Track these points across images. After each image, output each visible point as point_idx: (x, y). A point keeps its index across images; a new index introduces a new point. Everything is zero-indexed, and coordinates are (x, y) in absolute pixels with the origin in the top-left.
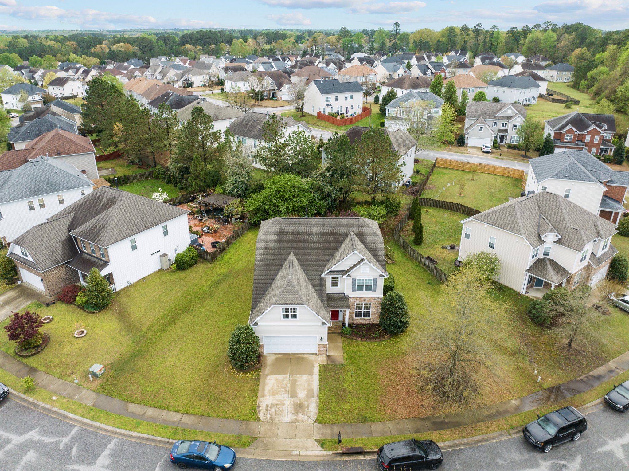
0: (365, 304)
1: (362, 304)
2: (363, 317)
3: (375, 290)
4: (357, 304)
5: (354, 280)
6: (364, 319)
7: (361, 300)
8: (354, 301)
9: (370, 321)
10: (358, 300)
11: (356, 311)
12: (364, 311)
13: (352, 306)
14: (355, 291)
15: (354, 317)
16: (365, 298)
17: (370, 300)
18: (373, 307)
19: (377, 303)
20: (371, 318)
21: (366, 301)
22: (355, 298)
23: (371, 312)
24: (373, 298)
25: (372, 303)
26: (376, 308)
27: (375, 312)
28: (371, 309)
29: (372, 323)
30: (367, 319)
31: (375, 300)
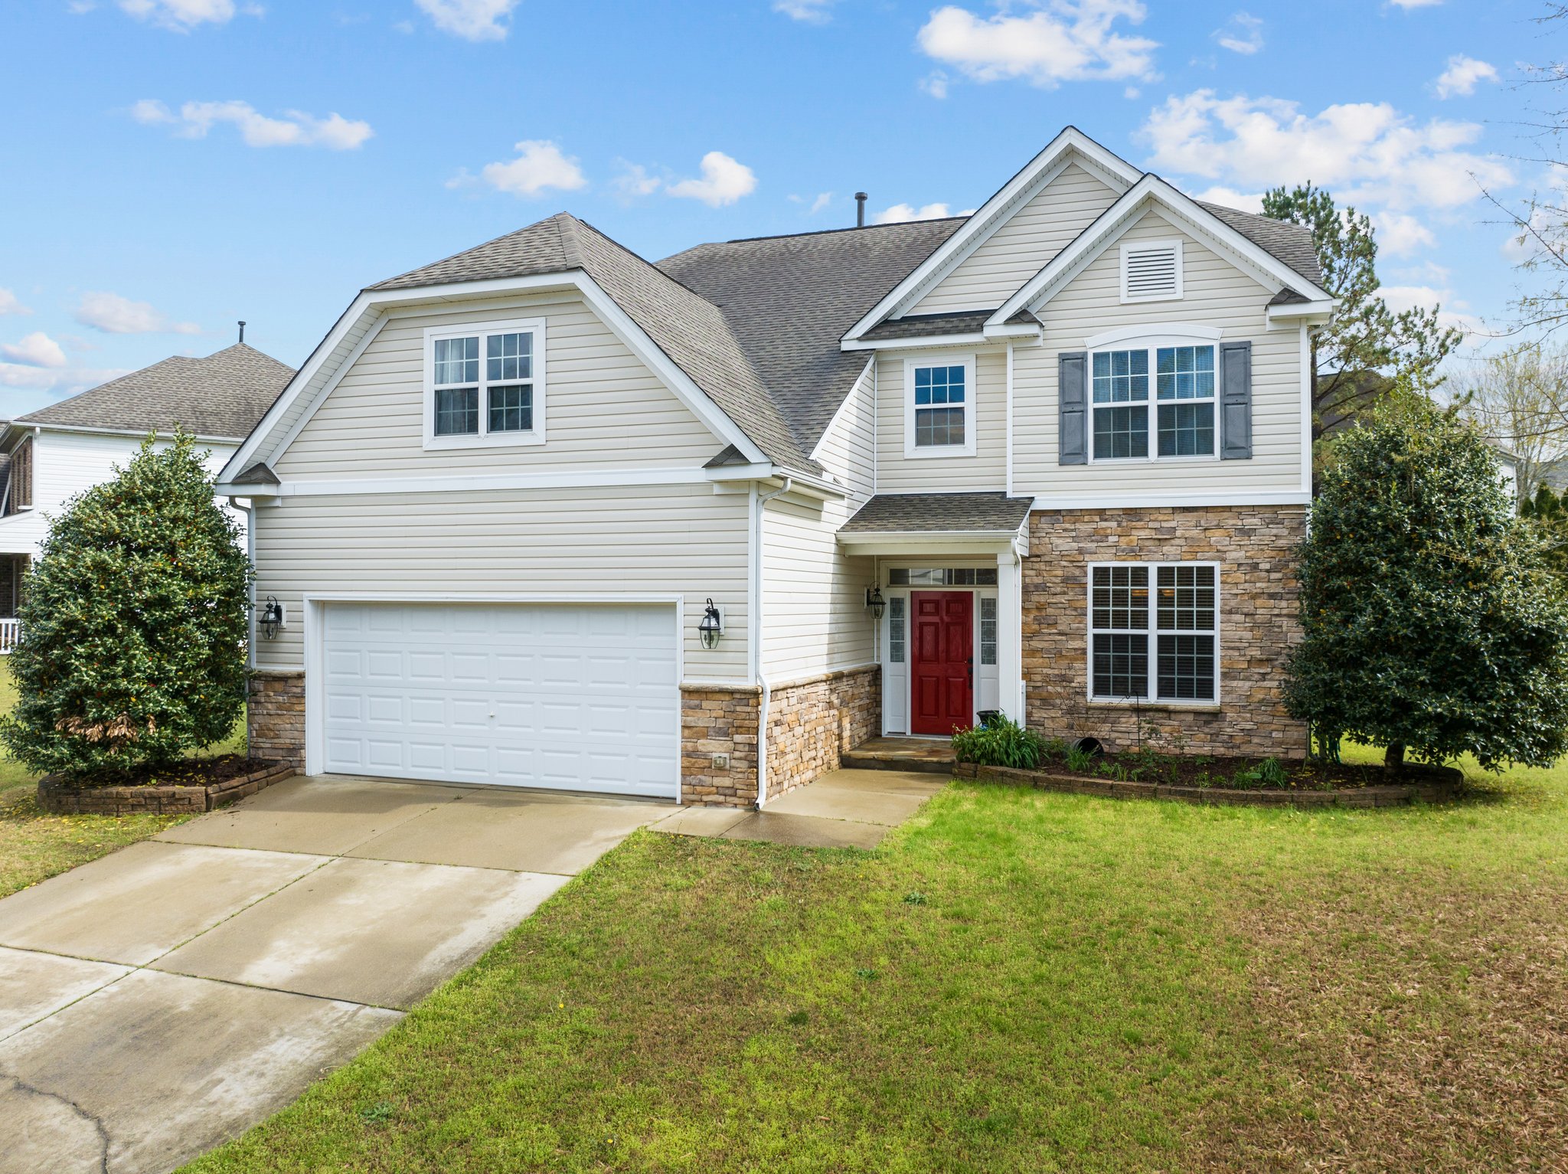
2: (1152, 698)
3: (1238, 449)
4: (1101, 574)
5: (1071, 363)
6: (1165, 715)
7: (1131, 541)
8: (1075, 545)
9: (1217, 735)
10: (1107, 536)
11: (1096, 636)
12: (1160, 638)
13: (1065, 593)
14: (1082, 460)
15: (1084, 694)
16: (1166, 518)
17: (1202, 536)
18: (1233, 603)
19: (1262, 566)
20: (1226, 709)
21: (1173, 542)
22: (1086, 518)
23: (1223, 648)
24: (1226, 515)
25: (1223, 560)
26: (1263, 609)
27: (1256, 653)
28: (1218, 617)
29: (1235, 753)
30: (1189, 718)
31: (1247, 532)
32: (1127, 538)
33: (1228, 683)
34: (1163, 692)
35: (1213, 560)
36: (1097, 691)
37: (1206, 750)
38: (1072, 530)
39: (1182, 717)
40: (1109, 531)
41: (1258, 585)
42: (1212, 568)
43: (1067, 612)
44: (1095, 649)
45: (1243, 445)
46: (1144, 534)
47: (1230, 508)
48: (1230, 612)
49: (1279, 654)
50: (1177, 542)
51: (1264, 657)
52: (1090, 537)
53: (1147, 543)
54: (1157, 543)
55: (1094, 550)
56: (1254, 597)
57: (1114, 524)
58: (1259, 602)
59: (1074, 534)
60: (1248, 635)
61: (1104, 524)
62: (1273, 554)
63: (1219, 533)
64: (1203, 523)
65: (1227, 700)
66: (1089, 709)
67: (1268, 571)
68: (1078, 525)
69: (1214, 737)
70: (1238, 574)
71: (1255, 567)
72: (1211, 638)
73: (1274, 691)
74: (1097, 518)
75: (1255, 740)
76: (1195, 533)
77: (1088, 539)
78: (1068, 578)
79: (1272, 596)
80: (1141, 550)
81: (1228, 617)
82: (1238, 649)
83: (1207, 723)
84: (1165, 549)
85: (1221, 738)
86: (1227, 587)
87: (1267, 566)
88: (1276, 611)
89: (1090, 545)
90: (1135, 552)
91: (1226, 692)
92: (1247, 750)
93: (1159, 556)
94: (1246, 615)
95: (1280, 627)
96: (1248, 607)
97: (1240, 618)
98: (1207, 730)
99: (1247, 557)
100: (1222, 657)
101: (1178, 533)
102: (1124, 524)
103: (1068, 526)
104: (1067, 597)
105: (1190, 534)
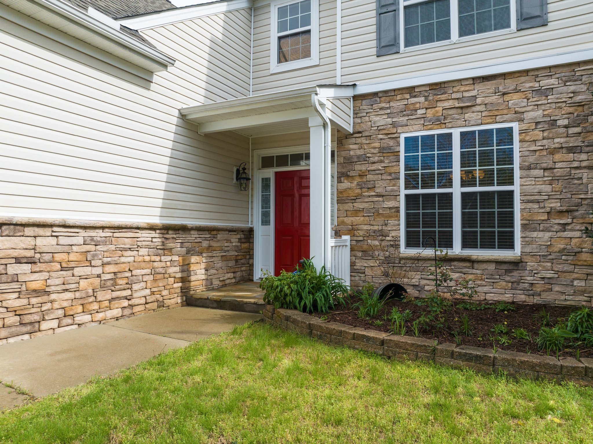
0: (467, 138)
1: (445, 140)
2: (456, 249)
3: (535, 19)
6: (467, 264)
7: (437, 112)
8: (389, 120)
9: (518, 283)
10: (416, 110)
11: (407, 196)
12: (463, 195)
13: (381, 161)
14: (394, 50)
15: (397, 246)
16: (467, 88)
17: (501, 101)
18: (532, 159)
19: (559, 123)
20: (526, 259)
21: (474, 109)
22: (399, 97)
23: (523, 202)
24: (523, 79)
25: (521, 120)
27: (556, 205)
28: (517, 173)
29: (536, 300)
30: (492, 267)
31: (544, 92)
32: (433, 110)
33: (528, 234)
34: (465, 245)
35: (511, 121)
36: (408, 245)
37: (507, 297)
38: (388, 108)
39: (485, 266)
40: (418, 106)
41: (556, 140)
42: (511, 129)
43: (384, 177)
44: (407, 208)
45: (538, 13)
46: (447, 104)
47: (526, 72)
48: (529, 168)
49: (580, 205)
50: (478, 108)
51: (564, 208)
52: (402, 112)
53: (451, 112)
54: (460, 111)
55: (405, 122)
56: (552, 152)
57: (422, 99)
58: (558, 157)
59: (389, 111)
60: (547, 188)
61: (414, 100)
62: (571, 110)
63: (516, 96)
64: (501, 88)
65: (527, 250)
66: (401, 259)
67: (566, 127)
68: (392, 104)
69: (515, 285)
70: (536, 132)
71: (553, 123)
72: (511, 193)
73: (574, 241)
74: (407, 96)
75: (556, 288)
76: (494, 99)
77: (401, 114)
78: (384, 148)
79: (571, 150)
80: (445, 118)
81: (526, 173)
82: (538, 202)
83: (508, 271)
84: (467, 116)
85: (522, 286)
86: (526, 144)
87: (566, 122)
88: (576, 164)
89: (402, 119)
90: (439, 122)
91: (526, 242)
92: (548, 298)
93: (460, 122)
94: (545, 169)
95: (581, 178)
96: (547, 162)
97: (538, 172)
98: (508, 278)
99: (544, 116)
100: (522, 210)
101: (479, 101)
102: (431, 98)
103: (383, 105)
104: (383, 165)
105: (487, 100)
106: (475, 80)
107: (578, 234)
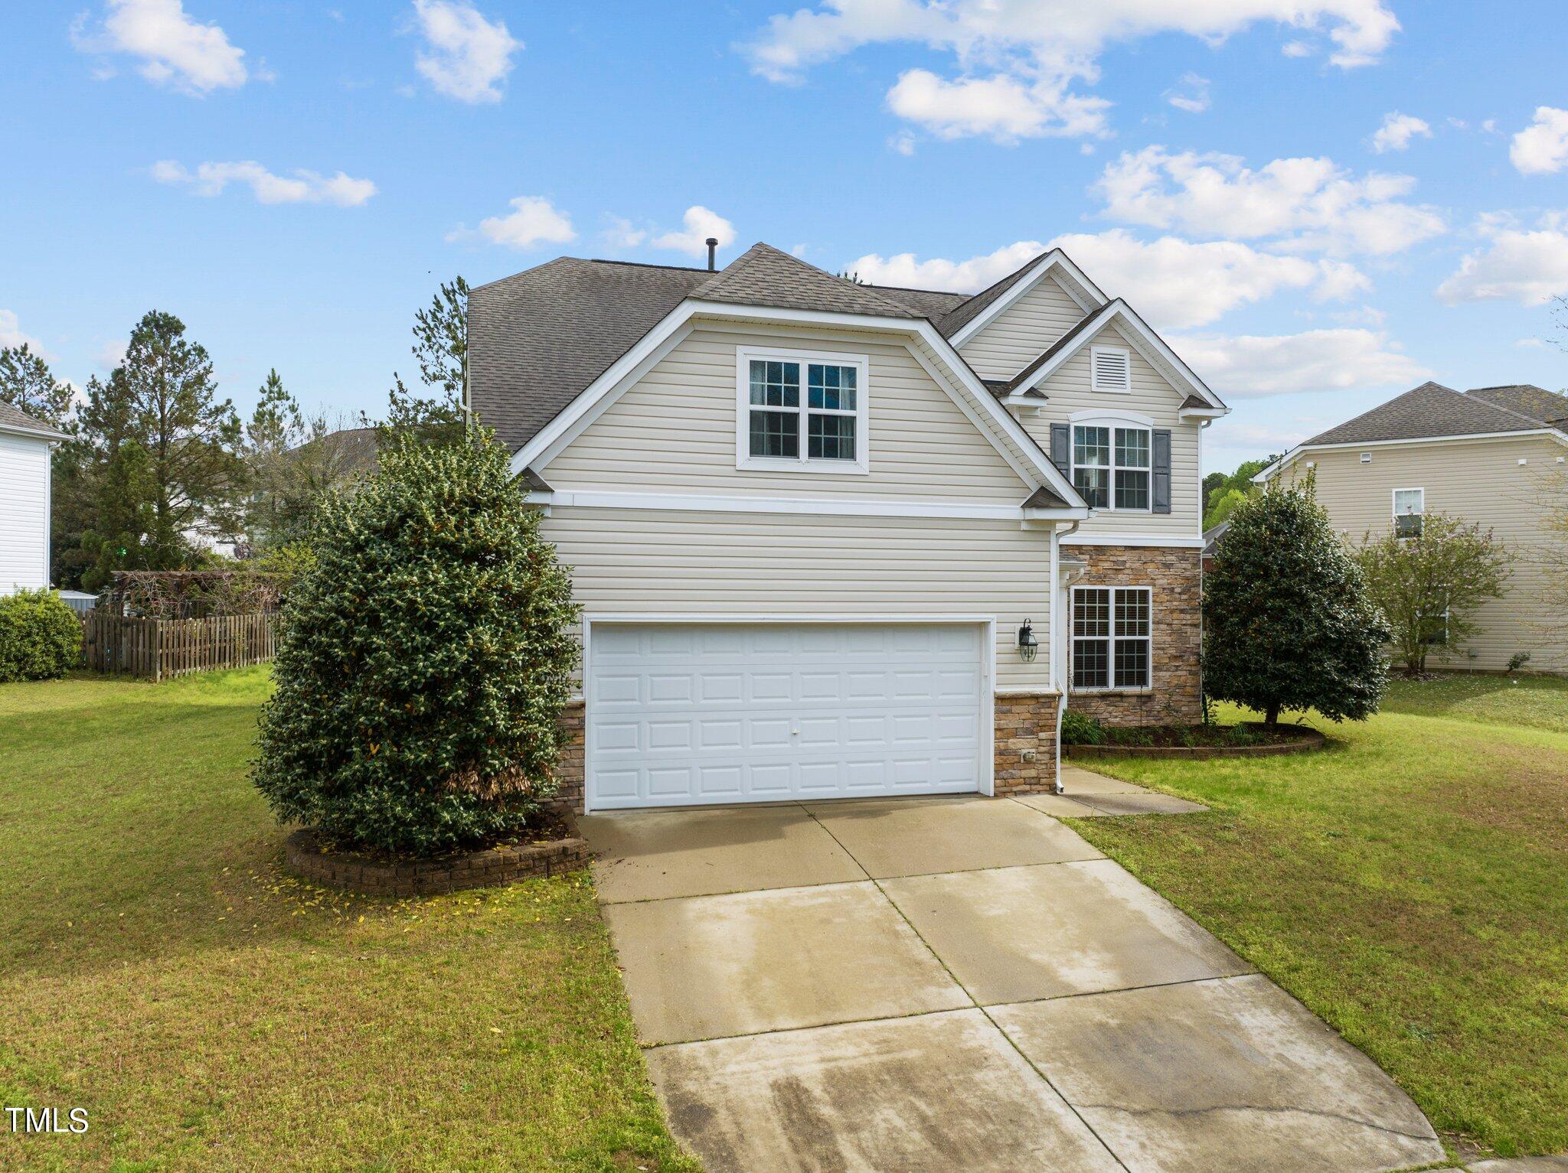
0: (1120, 595)
1: (1104, 594)
2: (1111, 687)
3: (1163, 507)
4: (1079, 594)
5: (1059, 431)
6: (1119, 699)
7: (1098, 570)
9: (1150, 711)
11: (1076, 642)
12: (1116, 642)
16: (1120, 554)
17: (1142, 567)
18: (1160, 616)
19: (1176, 590)
20: (1156, 692)
21: (1124, 571)
23: (1154, 649)
24: (1157, 553)
25: (1154, 585)
26: (1177, 619)
27: (1173, 651)
28: (1151, 626)
29: (1162, 723)
30: (1134, 700)
31: (1168, 566)
32: (1096, 568)
33: (1157, 673)
34: (1118, 683)
35: (1148, 585)
36: (1076, 684)
37: (1144, 723)
39: (1130, 700)
40: (1084, 562)
41: (1174, 603)
42: (1148, 591)
44: (1075, 652)
45: (1165, 503)
46: (1107, 565)
47: (1157, 548)
48: (1159, 623)
49: (1185, 652)
50: (1127, 571)
51: (1177, 654)
53: (1109, 572)
54: (1115, 572)
56: (1172, 612)
57: (1088, 557)
58: (1175, 615)
60: (1169, 639)
61: (1081, 557)
62: (1183, 581)
63: (1152, 566)
64: (1143, 558)
65: (1156, 685)
66: (1072, 697)
67: (1179, 593)
69: (1148, 713)
70: (1164, 595)
71: (1172, 590)
72: (1147, 641)
73: (1183, 678)
75: (1173, 713)
79: (1182, 611)
80: (1104, 577)
81: (1156, 626)
82: (1163, 649)
83: (1143, 703)
84: (1120, 577)
85: (1152, 713)
86: (1157, 605)
87: (1180, 590)
88: (1184, 622)
90: (1101, 579)
91: (1156, 679)
92: (1169, 721)
93: (1115, 582)
94: (1167, 624)
95: (1190, 632)
96: (1169, 619)
97: (1164, 627)
98: (1144, 708)
99: (1168, 583)
100: (1153, 655)
101: (1128, 565)
102: (1094, 557)
105: (1134, 566)
106: (1127, 548)
107: (1184, 673)
